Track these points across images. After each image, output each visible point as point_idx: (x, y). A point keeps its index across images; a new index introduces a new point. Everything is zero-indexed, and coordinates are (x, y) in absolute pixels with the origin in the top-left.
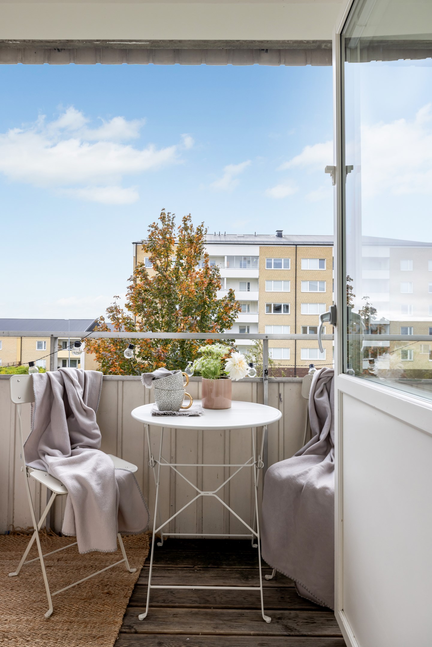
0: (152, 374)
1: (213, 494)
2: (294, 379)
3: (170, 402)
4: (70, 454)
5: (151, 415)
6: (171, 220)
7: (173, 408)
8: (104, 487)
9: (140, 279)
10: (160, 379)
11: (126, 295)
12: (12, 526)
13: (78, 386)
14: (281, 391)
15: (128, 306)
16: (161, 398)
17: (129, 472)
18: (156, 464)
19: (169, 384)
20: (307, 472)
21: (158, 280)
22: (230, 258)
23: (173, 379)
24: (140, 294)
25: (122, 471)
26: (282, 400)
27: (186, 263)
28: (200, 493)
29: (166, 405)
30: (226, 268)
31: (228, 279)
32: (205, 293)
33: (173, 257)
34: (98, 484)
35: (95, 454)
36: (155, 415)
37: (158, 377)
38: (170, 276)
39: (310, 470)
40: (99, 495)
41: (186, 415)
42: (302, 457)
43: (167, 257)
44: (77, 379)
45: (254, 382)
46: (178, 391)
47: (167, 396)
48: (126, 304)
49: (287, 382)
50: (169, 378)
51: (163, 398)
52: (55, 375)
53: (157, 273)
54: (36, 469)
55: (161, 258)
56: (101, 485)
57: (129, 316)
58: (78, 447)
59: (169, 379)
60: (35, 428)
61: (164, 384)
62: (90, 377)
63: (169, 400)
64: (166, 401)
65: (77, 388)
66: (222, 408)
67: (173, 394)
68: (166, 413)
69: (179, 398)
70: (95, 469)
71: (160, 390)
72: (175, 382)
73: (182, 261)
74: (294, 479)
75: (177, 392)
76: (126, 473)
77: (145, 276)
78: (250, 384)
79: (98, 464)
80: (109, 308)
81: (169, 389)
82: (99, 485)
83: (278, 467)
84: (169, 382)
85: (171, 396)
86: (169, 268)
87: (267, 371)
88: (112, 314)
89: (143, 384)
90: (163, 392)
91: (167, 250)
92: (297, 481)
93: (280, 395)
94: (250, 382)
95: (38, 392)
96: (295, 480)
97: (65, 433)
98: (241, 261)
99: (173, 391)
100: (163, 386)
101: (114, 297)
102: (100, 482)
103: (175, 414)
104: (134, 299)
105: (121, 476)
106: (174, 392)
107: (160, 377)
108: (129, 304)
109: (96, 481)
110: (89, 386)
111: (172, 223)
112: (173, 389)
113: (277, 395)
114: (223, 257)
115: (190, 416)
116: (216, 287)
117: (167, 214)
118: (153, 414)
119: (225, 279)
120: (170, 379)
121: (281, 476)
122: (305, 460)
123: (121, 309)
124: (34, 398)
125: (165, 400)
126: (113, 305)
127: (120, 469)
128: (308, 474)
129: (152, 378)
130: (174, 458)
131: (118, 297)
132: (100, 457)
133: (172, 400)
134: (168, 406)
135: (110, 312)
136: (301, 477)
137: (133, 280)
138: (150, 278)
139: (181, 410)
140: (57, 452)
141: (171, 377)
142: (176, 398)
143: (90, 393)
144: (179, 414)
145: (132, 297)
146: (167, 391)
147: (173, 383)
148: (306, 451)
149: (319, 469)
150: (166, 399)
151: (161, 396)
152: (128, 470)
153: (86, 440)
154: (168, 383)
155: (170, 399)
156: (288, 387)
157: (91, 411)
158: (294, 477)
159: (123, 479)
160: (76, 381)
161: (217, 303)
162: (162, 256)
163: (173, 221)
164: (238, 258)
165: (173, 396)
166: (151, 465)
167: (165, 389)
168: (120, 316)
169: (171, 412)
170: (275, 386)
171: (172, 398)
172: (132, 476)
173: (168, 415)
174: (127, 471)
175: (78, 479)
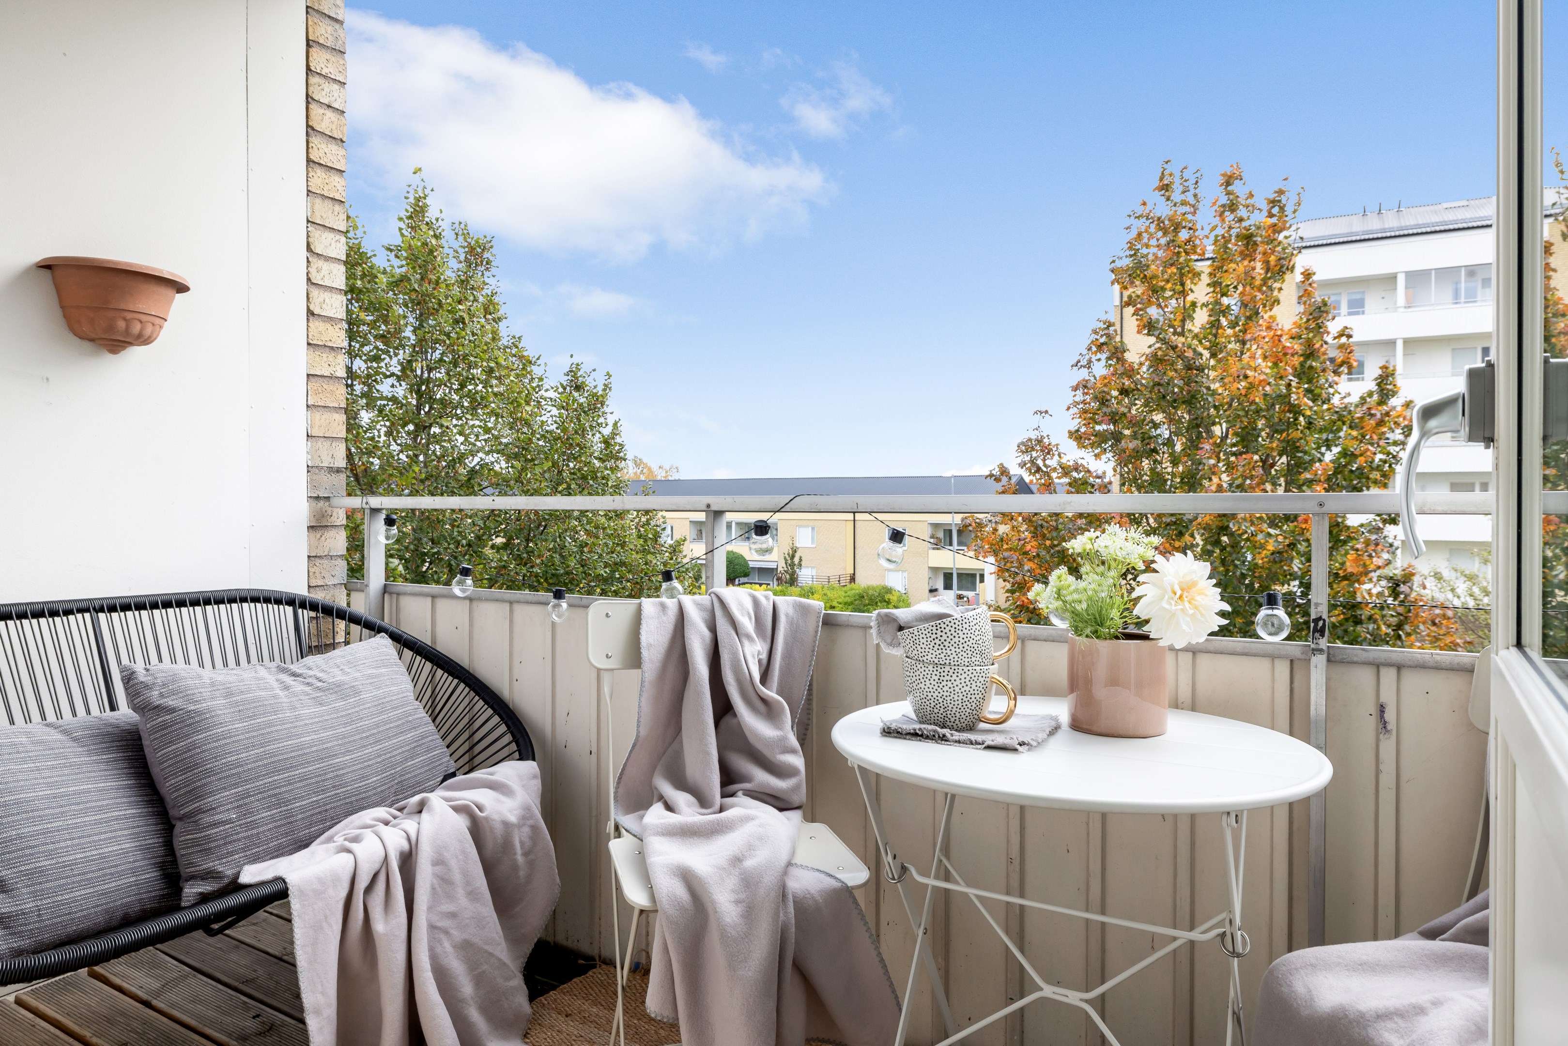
0: (893, 614)
1: (1081, 1000)
2: (1438, 658)
3: (941, 700)
4: (717, 807)
5: (878, 732)
6: (1191, 187)
7: (952, 720)
8: (750, 912)
9: (1103, 362)
10: (911, 630)
11: (1068, 408)
12: (644, 953)
13: (749, 637)
14: (1388, 696)
15: (1076, 436)
16: (914, 685)
17: (840, 884)
18: (905, 872)
19: (937, 646)
20: (1419, 1010)
21: (1156, 360)
22: (1417, 278)
23: (947, 630)
24: (1103, 401)
25: (822, 876)
26: (1389, 728)
27: (1239, 304)
28: (1041, 989)
29: (929, 709)
30: (1402, 310)
31: (1407, 342)
32: (1294, 384)
33: (1201, 292)
34: (737, 902)
35: (753, 819)
36: (889, 733)
37: (909, 622)
38: (1189, 347)
39: (1436, 1003)
40: (733, 933)
41: (977, 743)
42: (1437, 945)
43: (1184, 293)
44: (750, 618)
45: (1280, 657)
46: (966, 669)
47: (932, 681)
48: (1070, 432)
49: (1410, 667)
50: (934, 628)
51: (921, 685)
52: (698, 605)
53: (1152, 340)
54: (631, 833)
55: (1166, 299)
56: (744, 904)
57: (1080, 462)
58: (740, 793)
59: (935, 631)
60: (643, 732)
61: (922, 645)
62: (787, 615)
63: (937, 693)
64: (930, 694)
65: (746, 643)
66: (1131, 733)
67: (949, 678)
68: (920, 733)
69: (967, 689)
70: (737, 860)
71: (914, 662)
72: (957, 640)
73: (1225, 301)
74: (1358, 1023)
75: (961, 671)
76: (832, 883)
77: (1117, 353)
78: (1265, 663)
79: (751, 847)
80: (1023, 443)
81: (936, 661)
82: (740, 905)
83: (1313, 966)
84: (937, 641)
85: (944, 683)
86: (1188, 325)
87: (1321, 623)
88: (1027, 458)
89: (876, 642)
90: (919, 667)
91: (1182, 275)
92: (1372, 1032)
93: (1382, 709)
94: (1264, 656)
95: (650, 645)
96: (1364, 1028)
97: (707, 753)
98: (1458, 283)
99: (947, 668)
100: (920, 650)
101: (1036, 413)
102: (743, 896)
103: (944, 736)
104: (1088, 416)
105: (813, 892)
106: (952, 671)
107: (915, 624)
108: (1078, 431)
109: (733, 891)
110: (785, 639)
111: (1195, 196)
112: (947, 662)
113: (1373, 709)
114: (1392, 279)
115: (989, 747)
116: (1341, 366)
117: (1177, 175)
118: (884, 730)
119: (1400, 345)
120: (939, 632)
121: (1312, 999)
122: (1441, 961)
123: (1053, 444)
124: (641, 658)
125: (925, 694)
126: (1033, 435)
127: (818, 870)
128: (1423, 1019)
129: (896, 626)
130: (1017, 863)
131: (1046, 412)
132: (761, 829)
133: (945, 694)
134: (936, 711)
135: (1023, 452)
136: (1390, 1025)
137: (1085, 367)
138: (1132, 357)
139: (982, 726)
140: (682, 799)
141: (943, 626)
142: (957, 689)
143: (788, 656)
144: (957, 738)
145: (1085, 411)
146: (931, 667)
147: (946, 644)
148: (1458, 925)
149: (1479, 1008)
150: (927, 689)
151: (914, 679)
152: (838, 876)
153: (762, 777)
154: (932, 644)
155: (939, 690)
156: (1413, 682)
157: (779, 702)
158: (1362, 1015)
159: (815, 901)
160: (747, 624)
161: (1342, 417)
162: (1168, 294)
163: (1197, 191)
164: (1447, 273)
165: (949, 684)
166: (890, 876)
167: (924, 659)
168: (1053, 462)
169: (934, 731)
170: (1365, 676)
171: (945, 689)
172: (845, 893)
173: (927, 737)
174: (836, 878)
175: (687, 877)
